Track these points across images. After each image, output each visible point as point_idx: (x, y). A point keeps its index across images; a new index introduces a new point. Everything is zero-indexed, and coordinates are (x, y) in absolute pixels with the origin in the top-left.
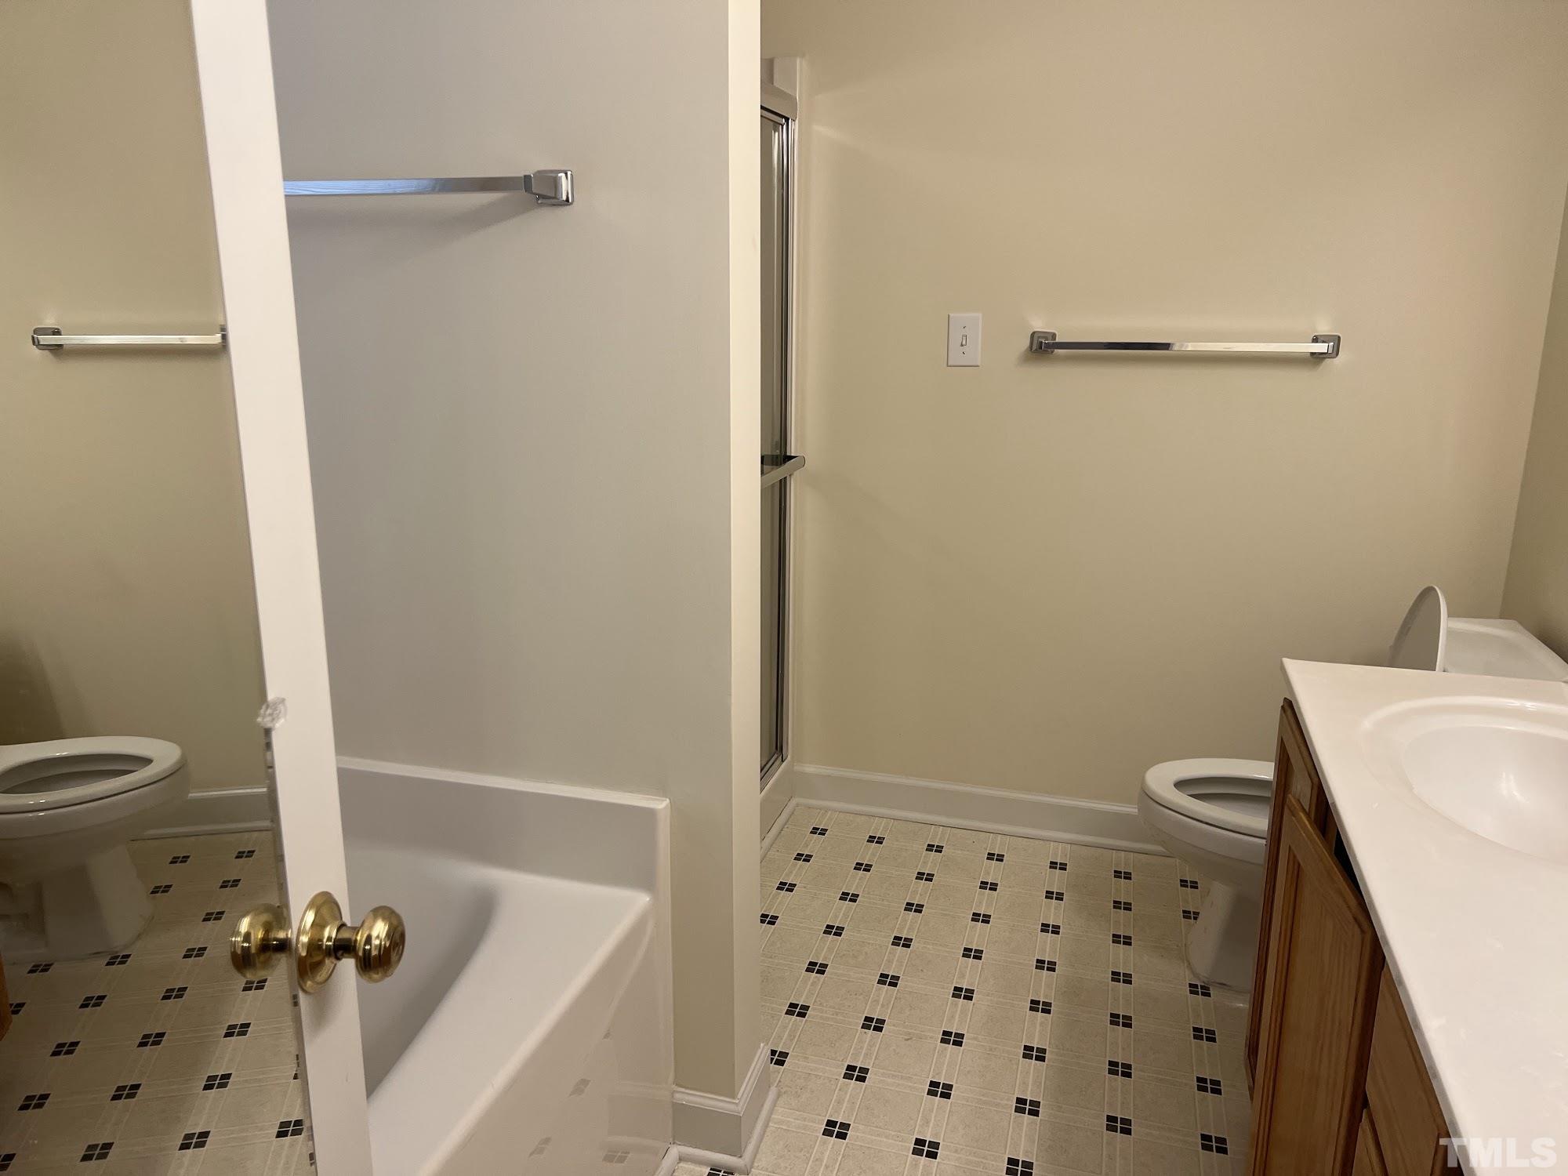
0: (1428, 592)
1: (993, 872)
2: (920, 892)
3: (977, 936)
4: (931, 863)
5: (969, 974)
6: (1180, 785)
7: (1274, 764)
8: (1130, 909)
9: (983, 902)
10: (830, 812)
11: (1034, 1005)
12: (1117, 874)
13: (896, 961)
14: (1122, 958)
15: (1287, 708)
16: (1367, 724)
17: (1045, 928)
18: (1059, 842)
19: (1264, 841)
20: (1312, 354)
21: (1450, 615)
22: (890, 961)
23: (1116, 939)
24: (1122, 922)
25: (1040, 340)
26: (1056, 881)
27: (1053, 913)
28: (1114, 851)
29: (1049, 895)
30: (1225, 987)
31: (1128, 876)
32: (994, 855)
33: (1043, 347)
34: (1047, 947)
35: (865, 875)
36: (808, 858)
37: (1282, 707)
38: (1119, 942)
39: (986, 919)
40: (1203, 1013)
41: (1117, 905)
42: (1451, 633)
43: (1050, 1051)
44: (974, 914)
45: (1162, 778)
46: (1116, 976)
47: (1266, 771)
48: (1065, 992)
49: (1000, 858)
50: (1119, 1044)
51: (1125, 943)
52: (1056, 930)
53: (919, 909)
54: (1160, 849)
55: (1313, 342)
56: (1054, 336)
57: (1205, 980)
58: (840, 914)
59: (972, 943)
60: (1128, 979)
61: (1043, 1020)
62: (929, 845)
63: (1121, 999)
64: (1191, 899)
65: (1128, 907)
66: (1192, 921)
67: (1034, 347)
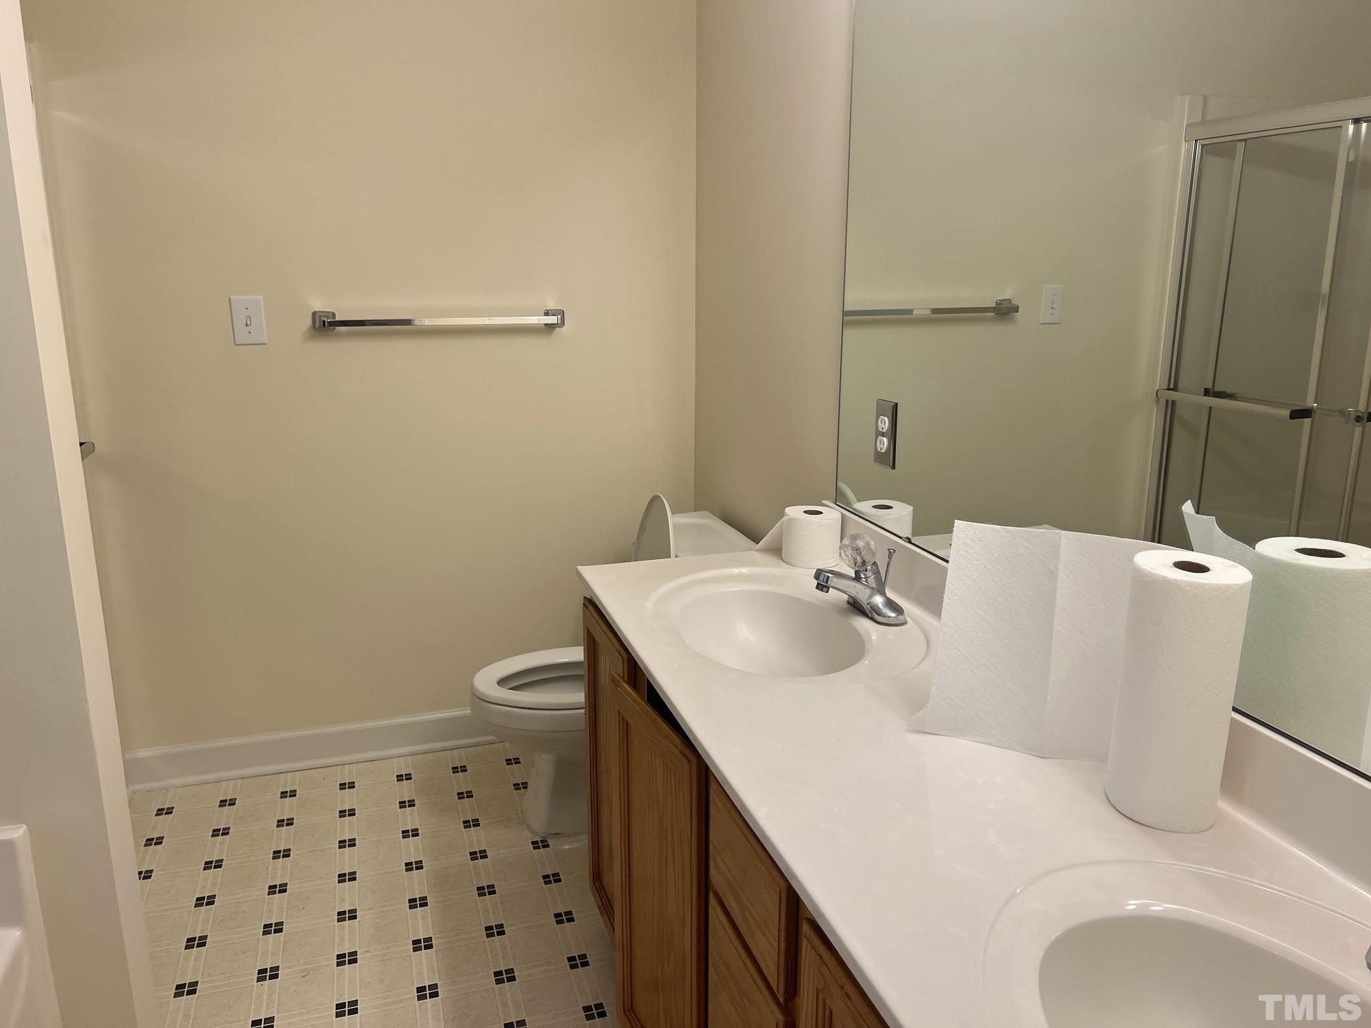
0: (656, 498)
1: (347, 800)
2: (284, 837)
3: (348, 860)
4: (287, 809)
5: (348, 896)
6: (502, 682)
7: (583, 647)
8: (472, 796)
9: (346, 829)
10: (171, 790)
11: (413, 903)
12: (455, 770)
13: (276, 909)
14: (476, 839)
15: (588, 604)
16: (649, 605)
17: (405, 834)
18: (400, 756)
19: (583, 711)
20: (546, 324)
21: (673, 513)
22: (270, 911)
23: (467, 824)
24: (468, 809)
25: (323, 319)
26: (406, 791)
27: (410, 819)
28: (448, 752)
29: (402, 804)
30: (559, 835)
31: (464, 769)
32: (345, 784)
33: (326, 325)
34: (413, 850)
35: (224, 839)
36: (159, 841)
37: (584, 604)
38: (470, 827)
39: (352, 843)
40: (546, 861)
41: (460, 795)
42: (675, 526)
43: (435, 938)
44: (340, 842)
45: (487, 680)
46: (473, 855)
47: (576, 654)
48: (435, 883)
49: (352, 785)
50: (489, 912)
51: (474, 826)
52: (415, 833)
53: (287, 854)
54: (491, 738)
55: (545, 315)
56: (334, 315)
57: (543, 835)
58: (207, 883)
59: (343, 868)
60: (484, 855)
61: (422, 914)
62: (282, 793)
63: (483, 873)
64: (516, 773)
65: (470, 795)
66: (522, 791)
67: (317, 325)
